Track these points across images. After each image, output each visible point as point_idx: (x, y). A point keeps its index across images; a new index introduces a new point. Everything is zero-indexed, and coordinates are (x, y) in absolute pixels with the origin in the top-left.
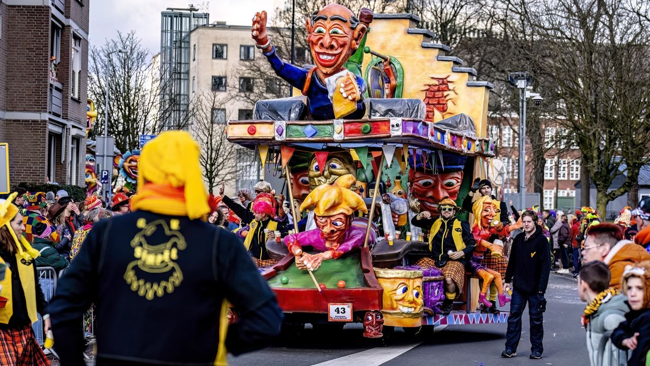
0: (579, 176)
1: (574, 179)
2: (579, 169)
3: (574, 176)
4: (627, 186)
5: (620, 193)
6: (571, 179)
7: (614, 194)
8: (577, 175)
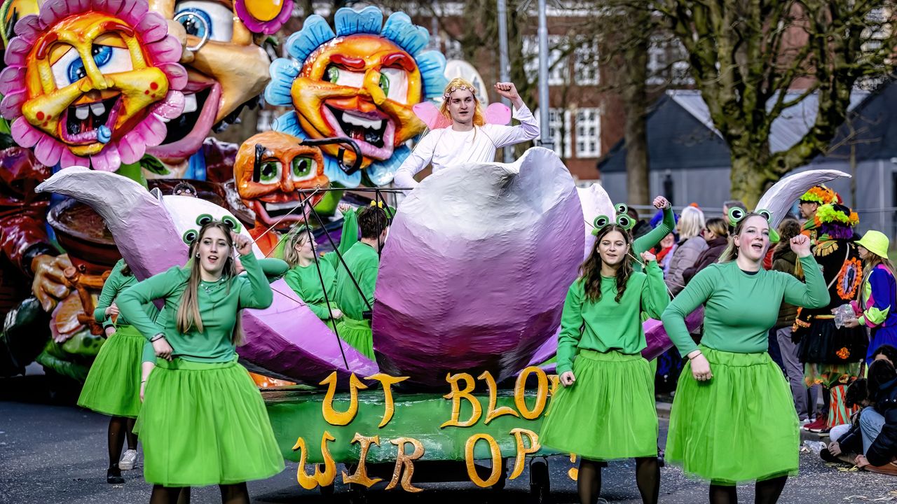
0: (598, 146)
1: (586, 153)
2: (597, 132)
3: (587, 147)
4: (819, 137)
5: (797, 160)
6: (581, 155)
7: (781, 164)
8: (592, 144)
